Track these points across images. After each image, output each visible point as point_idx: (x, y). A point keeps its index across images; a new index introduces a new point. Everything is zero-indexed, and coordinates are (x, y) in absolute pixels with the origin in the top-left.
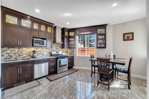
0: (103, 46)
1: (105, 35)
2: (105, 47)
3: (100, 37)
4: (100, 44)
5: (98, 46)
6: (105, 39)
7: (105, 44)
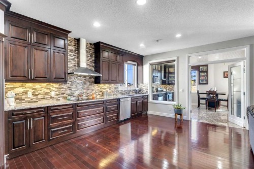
0: (205, 82)
1: (207, 72)
2: (207, 83)
3: (202, 74)
4: (203, 80)
5: (201, 82)
6: (207, 76)
7: (207, 80)
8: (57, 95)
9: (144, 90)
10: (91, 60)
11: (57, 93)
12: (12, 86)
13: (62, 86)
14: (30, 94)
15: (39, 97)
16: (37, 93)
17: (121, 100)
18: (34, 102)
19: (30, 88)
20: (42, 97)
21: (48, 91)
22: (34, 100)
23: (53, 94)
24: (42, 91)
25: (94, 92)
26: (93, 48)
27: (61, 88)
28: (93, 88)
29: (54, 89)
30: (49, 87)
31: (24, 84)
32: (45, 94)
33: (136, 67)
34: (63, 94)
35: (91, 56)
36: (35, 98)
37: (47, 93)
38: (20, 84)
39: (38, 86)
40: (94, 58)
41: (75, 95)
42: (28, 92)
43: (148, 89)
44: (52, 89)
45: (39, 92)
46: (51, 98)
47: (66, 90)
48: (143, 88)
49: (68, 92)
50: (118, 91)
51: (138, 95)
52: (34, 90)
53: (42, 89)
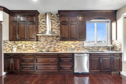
8: (36, 48)
9: (118, 47)
10: (57, 25)
11: (36, 46)
12: (17, 43)
13: (39, 43)
14: (24, 46)
15: (28, 48)
16: (26, 46)
17: (75, 55)
18: (26, 50)
19: (24, 43)
20: (29, 48)
21: (31, 45)
22: (26, 49)
23: (34, 47)
24: (29, 45)
25: (59, 47)
26: (59, 17)
27: (38, 44)
28: (59, 44)
29: (34, 44)
30: (32, 43)
31: (21, 42)
32: (30, 47)
33: (109, 24)
34: (39, 47)
35: (57, 22)
36: (26, 48)
37: (31, 47)
38: (20, 42)
39: (27, 42)
40: (59, 24)
41: (46, 48)
42: (23, 46)
43: (122, 46)
44: (33, 44)
45: (28, 46)
46: (33, 49)
47: (40, 45)
48: (117, 44)
49: (42, 46)
50: (84, 47)
51: (111, 52)
52: (25, 45)
53: (29, 44)
